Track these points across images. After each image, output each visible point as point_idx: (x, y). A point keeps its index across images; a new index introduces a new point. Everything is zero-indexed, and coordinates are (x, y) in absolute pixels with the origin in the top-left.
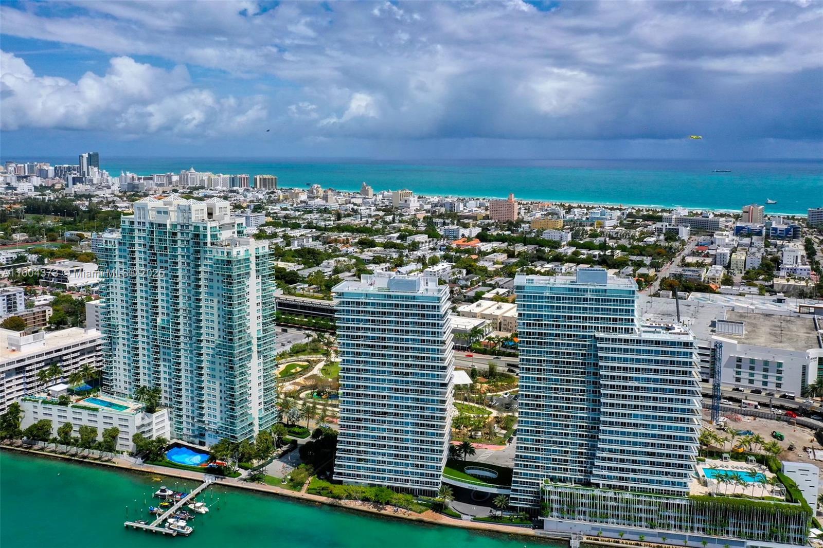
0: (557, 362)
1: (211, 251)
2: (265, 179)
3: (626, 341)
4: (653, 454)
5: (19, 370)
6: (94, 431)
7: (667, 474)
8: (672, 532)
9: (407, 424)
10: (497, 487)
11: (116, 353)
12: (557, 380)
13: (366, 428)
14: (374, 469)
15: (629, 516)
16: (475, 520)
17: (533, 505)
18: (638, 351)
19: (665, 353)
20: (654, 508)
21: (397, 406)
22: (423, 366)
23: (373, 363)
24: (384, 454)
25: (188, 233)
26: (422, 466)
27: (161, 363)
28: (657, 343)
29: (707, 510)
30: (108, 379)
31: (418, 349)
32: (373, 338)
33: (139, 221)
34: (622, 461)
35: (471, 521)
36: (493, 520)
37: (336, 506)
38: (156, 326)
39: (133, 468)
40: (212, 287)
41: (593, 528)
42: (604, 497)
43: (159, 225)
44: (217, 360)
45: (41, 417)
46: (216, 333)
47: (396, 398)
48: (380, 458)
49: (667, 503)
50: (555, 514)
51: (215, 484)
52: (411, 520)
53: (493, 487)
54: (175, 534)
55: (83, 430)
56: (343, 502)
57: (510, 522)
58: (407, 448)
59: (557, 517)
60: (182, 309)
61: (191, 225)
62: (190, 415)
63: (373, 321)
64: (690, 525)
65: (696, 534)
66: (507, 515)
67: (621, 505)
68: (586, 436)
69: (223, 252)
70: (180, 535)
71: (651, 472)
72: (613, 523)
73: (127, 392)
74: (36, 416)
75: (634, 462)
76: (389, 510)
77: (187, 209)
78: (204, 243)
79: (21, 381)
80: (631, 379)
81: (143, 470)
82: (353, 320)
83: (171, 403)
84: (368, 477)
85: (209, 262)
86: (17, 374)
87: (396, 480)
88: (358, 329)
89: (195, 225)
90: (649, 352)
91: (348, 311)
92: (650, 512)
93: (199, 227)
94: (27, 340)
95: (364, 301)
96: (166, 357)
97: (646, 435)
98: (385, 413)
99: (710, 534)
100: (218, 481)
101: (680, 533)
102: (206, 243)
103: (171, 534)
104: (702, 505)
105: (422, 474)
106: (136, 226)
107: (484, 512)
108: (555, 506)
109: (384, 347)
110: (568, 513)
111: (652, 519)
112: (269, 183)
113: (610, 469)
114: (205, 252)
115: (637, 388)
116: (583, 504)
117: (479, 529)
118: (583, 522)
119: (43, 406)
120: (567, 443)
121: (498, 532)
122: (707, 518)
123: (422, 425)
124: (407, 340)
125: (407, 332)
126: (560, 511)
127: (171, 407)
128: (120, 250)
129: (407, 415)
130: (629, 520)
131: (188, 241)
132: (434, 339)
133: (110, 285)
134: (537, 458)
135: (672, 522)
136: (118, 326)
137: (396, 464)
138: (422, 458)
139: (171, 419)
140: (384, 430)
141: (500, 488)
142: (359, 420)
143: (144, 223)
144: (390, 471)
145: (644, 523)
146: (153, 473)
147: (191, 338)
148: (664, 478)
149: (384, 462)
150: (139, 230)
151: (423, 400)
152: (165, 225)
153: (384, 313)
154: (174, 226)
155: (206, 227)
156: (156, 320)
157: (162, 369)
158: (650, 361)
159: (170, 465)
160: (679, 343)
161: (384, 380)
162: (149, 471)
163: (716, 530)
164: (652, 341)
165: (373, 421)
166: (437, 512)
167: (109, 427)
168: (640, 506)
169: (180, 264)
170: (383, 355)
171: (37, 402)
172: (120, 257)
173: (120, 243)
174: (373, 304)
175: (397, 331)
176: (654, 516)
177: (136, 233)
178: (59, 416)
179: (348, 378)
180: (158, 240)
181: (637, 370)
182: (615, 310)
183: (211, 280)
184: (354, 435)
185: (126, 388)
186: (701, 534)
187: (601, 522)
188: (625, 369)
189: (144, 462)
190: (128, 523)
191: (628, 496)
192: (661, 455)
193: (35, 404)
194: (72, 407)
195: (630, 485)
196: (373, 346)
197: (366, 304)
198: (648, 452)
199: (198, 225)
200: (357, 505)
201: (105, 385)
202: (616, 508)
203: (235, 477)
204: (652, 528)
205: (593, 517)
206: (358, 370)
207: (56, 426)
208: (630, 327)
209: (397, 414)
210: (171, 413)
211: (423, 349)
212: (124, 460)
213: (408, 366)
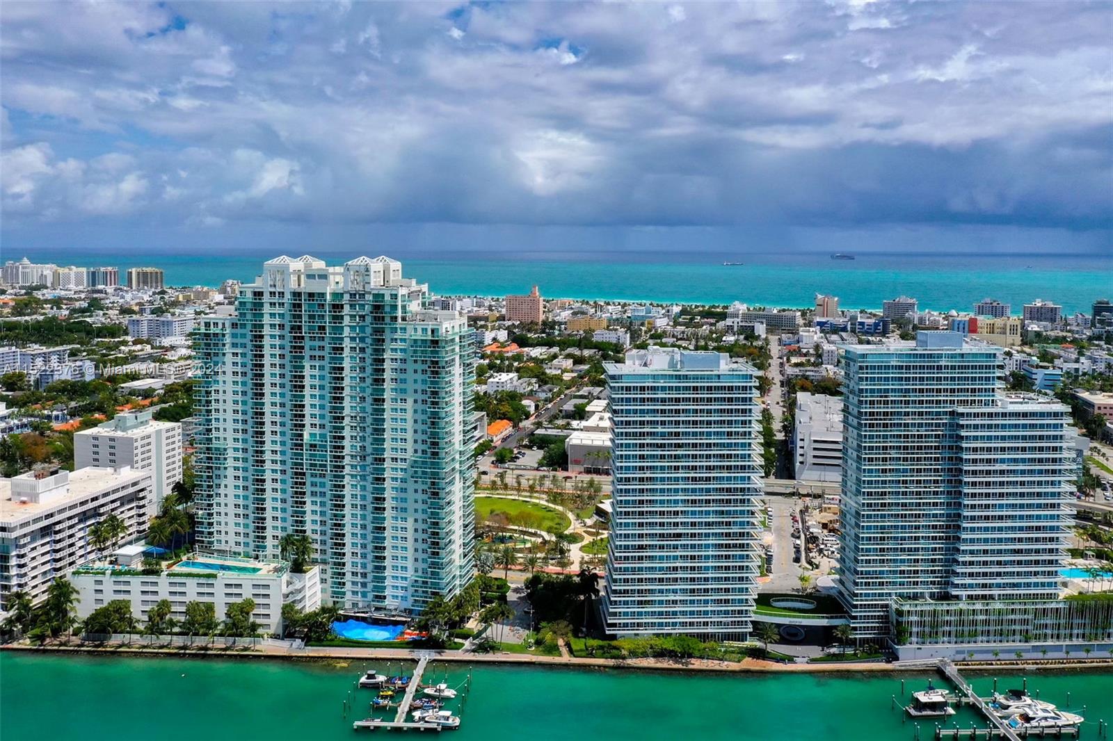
0: (906, 448)
1: (405, 329)
2: (145, 274)
3: (990, 415)
4: (1019, 552)
5: (45, 531)
6: (210, 608)
7: (1036, 574)
8: (1049, 643)
9: (707, 546)
10: (827, 618)
11: (222, 491)
12: (905, 471)
13: (651, 558)
14: (661, 613)
15: (1001, 630)
16: (814, 661)
17: (879, 634)
18: (1004, 426)
19: (1033, 426)
20: (1030, 617)
21: (693, 524)
22: (729, 468)
23: (662, 468)
24: (675, 591)
25: (363, 305)
26: (727, 601)
27: (308, 499)
28: (1025, 415)
29: (1088, 610)
30: (202, 532)
31: (723, 445)
32: (663, 434)
33: (273, 290)
34: (985, 563)
35: (807, 663)
36: (834, 658)
37: (623, 668)
38: (301, 445)
39: (294, 654)
40: (404, 381)
41: (958, 652)
42: (974, 610)
43: (311, 295)
44: (411, 486)
45: (109, 597)
46: (410, 446)
47: (694, 513)
48: (672, 597)
49: (1044, 609)
50: (914, 639)
51: (435, 660)
52: (733, 672)
53: (823, 617)
54: (439, 729)
55: (192, 609)
56: (631, 662)
57: (854, 658)
58: (706, 579)
59: (917, 643)
60: (347, 415)
61: (370, 293)
62: (359, 570)
63: (663, 411)
64: (1068, 631)
65: (1075, 642)
66: (850, 651)
67: (992, 618)
68: (941, 538)
69: (424, 330)
70: (447, 729)
71: (1019, 574)
72: (982, 642)
73: (241, 549)
74: (99, 596)
75: (999, 563)
76: (696, 664)
77: (363, 269)
78: (392, 318)
79: (47, 548)
80: (996, 461)
81: (311, 655)
82: (635, 412)
83: (324, 557)
84: (653, 624)
85: (400, 345)
86: (43, 536)
87: (691, 624)
88: (642, 423)
89: (376, 292)
90: (1016, 426)
91: (628, 400)
92: (1025, 622)
93: (383, 295)
94: (47, 485)
95: (650, 385)
96: (318, 489)
97: (1013, 529)
98: (679, 535)
99: (1090, 641)
100: (439, 657)
101: (1058, 643)
102: (396, 317)
103: (436, 729)
104: (1083, 605)
105: (726, 612)
106: (266, 298)
107: (816, 651)
108: (915, 629)
109: (679, 446)
110: (930, 636)
111: (1027, 630)
112: (151, 281)
113: (971, 575)
114: (394, 330)
115: (1002, 472)
116: (949, 623)
117: (824, 672)
118: (949, 646)
119: (114, 579)
120: (917, 550)
121: (848, 671)
122: (1087, 621)
123: (728, 546)
124: (709, 434)
125: (709, 423)
126: (921, 635)
127: (324, 562)
128: (234, 336)
129: (707, 535)
130: (1001, 635)
131: (363, 317)
132: (744, 430)
133: (213, 389)
134: (882, 572)
135: (1049, 632)
136: (225, 450)
137: (692, 602)
138: (727, 590)
139: (323, 581)
140: (675, 558)
141: (832, 618)
142: (641, 547)
143: (282, 294)
144: (684, 613)
145: (1018, 637)
146: (329, 657)
147: (363, 458)
148: (1033, 580)
149: (675, 602)
150: (271, 304)
151: (728, 512)
152: (323, 295)
153: (677, 400)
154: (336, 295)
155: (396, 295)
156: (301, 435)
157: (308, 507)
158: (1016, 438)
159: (351, 644)
160: (1049, 414)
161: (676, 491)
162: (321, 655)
163: (1096, 634)
164: (1019, 413)
165: (661, 547)
166: (758, 658)
167: (239, 600)
168: (1013, 617)
169: (347, 352)
170: (676, 457)
171: (104, 574)
172: (234, 345)
173: (234, 325)
174: (663, 389)
175: (695, 423)
176: (1030, 627)
177: (267, 309)
178: (142, 592)
179: (627, 491)
180: (307, 317)
181: (1003, 449)
182: (974, 379)
183: (404, 371)
184: (633, 569)
185: (238, 544)
186: (1080, 642)
187: (969, 642)
188: (989, 450)
189: (305, 645)
190: (357, 723)
191: (998, 605)
192: (1029, 551)
193: (99, 578)
194: (167, 575)
195: (995, 592)
196: (663, 446)
197: (653, 388)
198: (1015, 550)
199: (381, 292)
200: (650, 662)
201: (198, 541)
202: (987, 622)
203: (458, 649)
204: (1026, 641)
205: (960, 637)
206: (641, 480)
207: (137, 611)
208: (991, 398)
209: (693, 535)
210: (324, 571)
211: (730, 445)
212: (268, 646)
213: (708, 468)
